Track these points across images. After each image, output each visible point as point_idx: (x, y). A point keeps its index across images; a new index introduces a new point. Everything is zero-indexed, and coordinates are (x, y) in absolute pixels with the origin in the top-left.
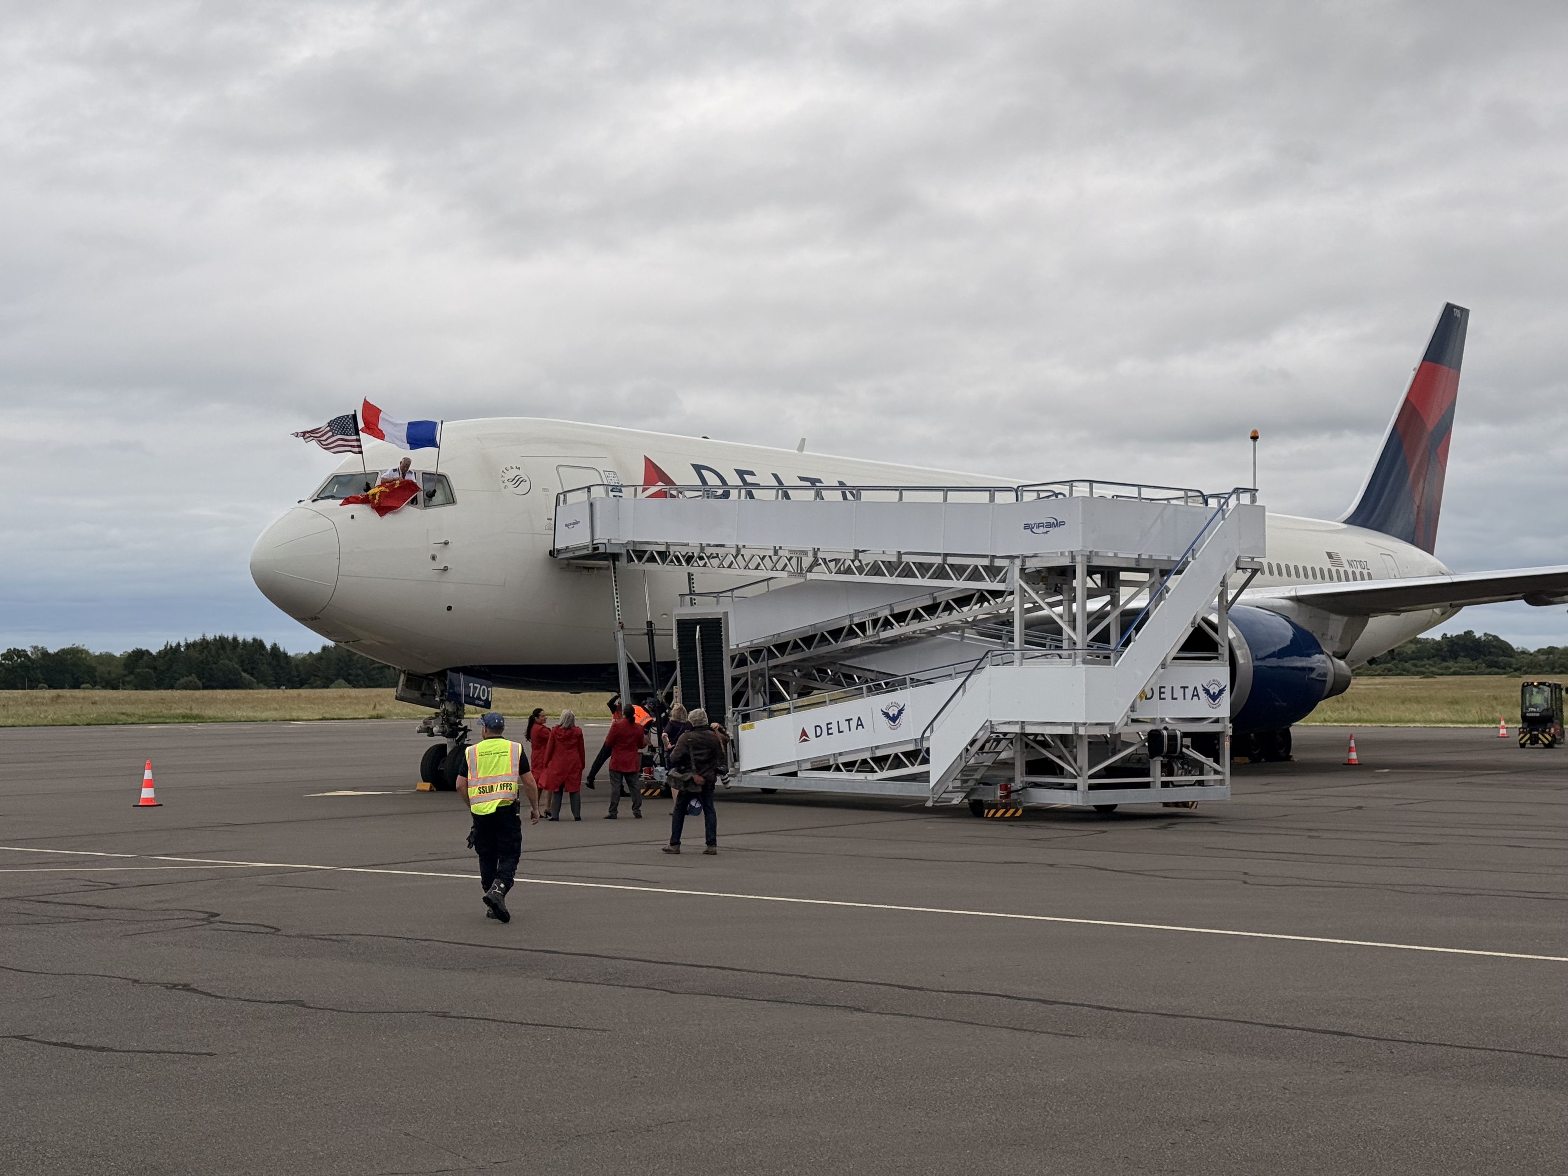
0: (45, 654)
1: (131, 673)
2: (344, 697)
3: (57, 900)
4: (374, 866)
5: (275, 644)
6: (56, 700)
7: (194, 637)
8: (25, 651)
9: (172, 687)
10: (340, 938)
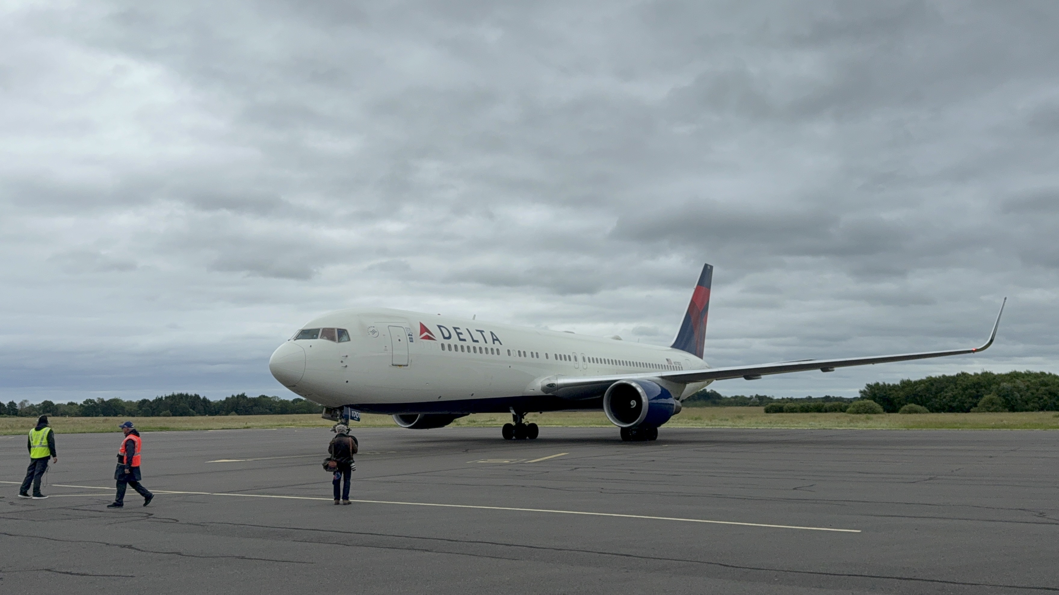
0: (103, 401)
1: (141, 409)
2: (234, 419)
3: (82, 509)
4: (228, 492)
5: (205, 397)
6: (105, 421)
7: (169, 394)
8: (94, 400)
9: (158, 415)
10: (204, 524)
